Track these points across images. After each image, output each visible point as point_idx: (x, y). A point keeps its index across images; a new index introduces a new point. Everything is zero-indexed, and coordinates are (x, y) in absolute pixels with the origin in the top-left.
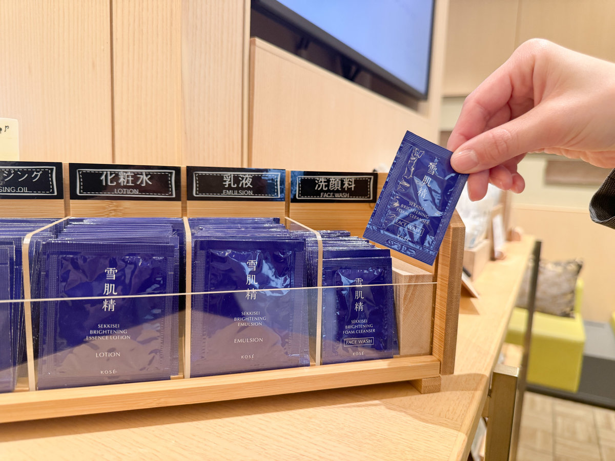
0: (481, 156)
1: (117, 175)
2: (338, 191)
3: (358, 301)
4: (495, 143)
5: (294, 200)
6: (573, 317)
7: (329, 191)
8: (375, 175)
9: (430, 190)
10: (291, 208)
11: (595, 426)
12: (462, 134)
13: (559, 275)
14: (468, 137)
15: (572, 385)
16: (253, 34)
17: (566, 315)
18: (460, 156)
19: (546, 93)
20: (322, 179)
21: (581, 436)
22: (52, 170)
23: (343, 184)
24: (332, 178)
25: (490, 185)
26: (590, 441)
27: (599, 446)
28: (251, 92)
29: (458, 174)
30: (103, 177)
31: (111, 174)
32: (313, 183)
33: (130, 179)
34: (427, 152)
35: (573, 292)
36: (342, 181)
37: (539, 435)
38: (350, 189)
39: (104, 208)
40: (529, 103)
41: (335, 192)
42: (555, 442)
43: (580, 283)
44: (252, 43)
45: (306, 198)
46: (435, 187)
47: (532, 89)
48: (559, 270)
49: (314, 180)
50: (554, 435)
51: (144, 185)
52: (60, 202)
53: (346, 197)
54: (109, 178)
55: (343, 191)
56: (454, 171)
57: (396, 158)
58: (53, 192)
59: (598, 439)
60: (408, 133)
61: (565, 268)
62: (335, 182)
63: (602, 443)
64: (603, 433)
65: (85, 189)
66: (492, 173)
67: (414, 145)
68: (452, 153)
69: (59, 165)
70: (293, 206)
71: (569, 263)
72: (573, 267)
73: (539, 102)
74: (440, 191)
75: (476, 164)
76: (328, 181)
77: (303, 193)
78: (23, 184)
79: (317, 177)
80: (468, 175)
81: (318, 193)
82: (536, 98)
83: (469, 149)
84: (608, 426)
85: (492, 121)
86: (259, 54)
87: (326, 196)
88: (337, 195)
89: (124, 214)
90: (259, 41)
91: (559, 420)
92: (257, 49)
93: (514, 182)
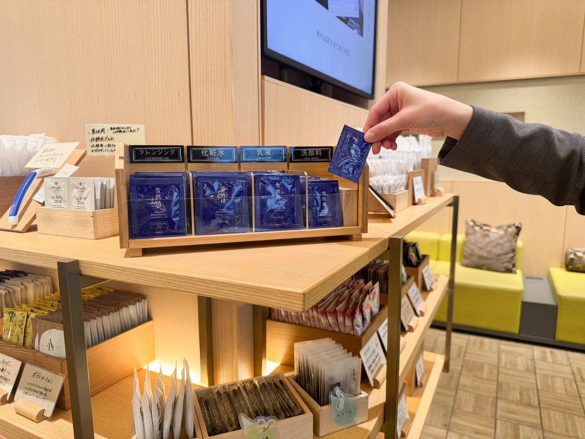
0: (376, 134)
1: (209, 151)
2: (313, 156)
3: (324, 202)
4: (381, 129)
5: (291, 161)
6: (515, 273)
7: (308, 156)
8: (332, 148)
9: (355, 150)
10: (290, 165)
11: (533, 359)
12: (368, 125)
13: (502, 237)
14: (371, 127)
15: (514, 328)
16: (263, 74)
17: (509, 271)
18: (368, 135)
19: (403, 105)
20: (305, 150)
21: (521, 367)
22: (179, 149)
23: (315, 153)
24: (310, 150)
25: (381, 147)
26: (528, 370)
27: (535, 373)
28: (263, 106)
29: (368, 143)
30: (203, 152)
31: (206, 151)
32: (300, 152)
33: (215, 153)
34: (353, 134)
35: (514, 251)
36: (315, 151)
37: (486, 367)
38: (319, 155)
39: (203, 167)
40: (397, 110)
41: (311, 157)
42: (498, 371)
43: (520, 243)
44: (263, 79)
45: (297, 160)
46: (358, 149)
47: (397, 104)
48: (502, 232)
49: (301, 151)
50: (498, 367)
51: (221, 155)
52: (183, 164)
53: (317, 159)
54: (205, 152)
55: (315, 156)
56: (366, 142)
57: (340, 137)
58: (180, 160)
59: (535, 368)
60: (345, 126)
61: (506, 231)
62: (311, 151)
63: (537, 371)
64: (539, 364)
65: (194, 158)
66: (382, 142)
67: (348, 131)
68: (364, 134)
69: (182, 147)
70: (291, 164)
71: (509, 226)
72: (512, 230)
73: (401, 109)
74: (360, 151)
75: (375, 138)
76: (308, 151)
77: (295, 158)
78: (166, 156)
79: (302, 149)
80: (372, 143)
81: (303, 158)
82: (399, 108)
83: (371, 132)
84: (544, 359)
85: (382, 119)
86: (266, 84)
87: (307, 159)
88: (312, 158)
89: (212, 170)
90: (266, 77)
91: (503, 356)
92: (265, 82)
93: (392, 145)
